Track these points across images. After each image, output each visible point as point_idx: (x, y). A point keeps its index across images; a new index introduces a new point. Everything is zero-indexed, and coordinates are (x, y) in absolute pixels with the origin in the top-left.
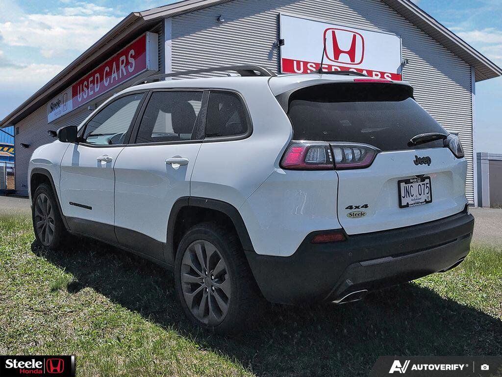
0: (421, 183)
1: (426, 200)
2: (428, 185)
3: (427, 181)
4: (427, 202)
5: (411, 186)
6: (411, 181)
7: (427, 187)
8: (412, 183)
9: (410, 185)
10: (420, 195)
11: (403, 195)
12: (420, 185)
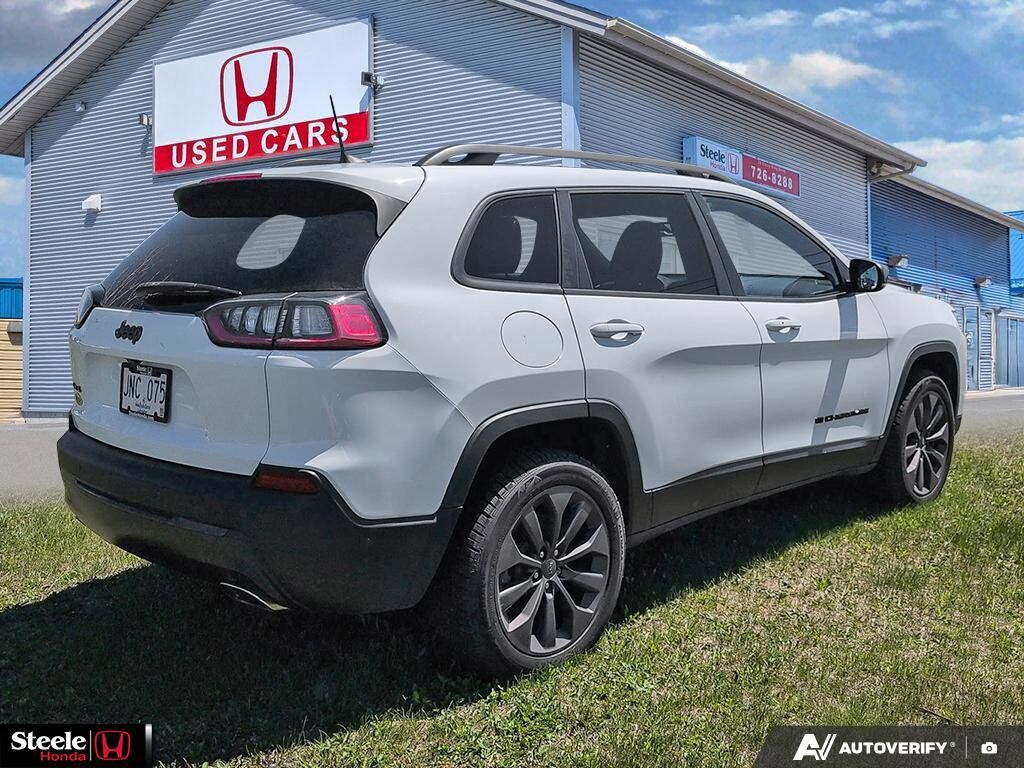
0: (154, 378)
1: (156, 414)
2: (164, 386)
3: (164, 377)
4: (156, 418)
5: (139, 378)
6: (139, 368)
7: (162, 389)
8: (139, 372)
9: (137, 375)
10: (149, 400)
11: (125, 390)
12: (151, 381)
